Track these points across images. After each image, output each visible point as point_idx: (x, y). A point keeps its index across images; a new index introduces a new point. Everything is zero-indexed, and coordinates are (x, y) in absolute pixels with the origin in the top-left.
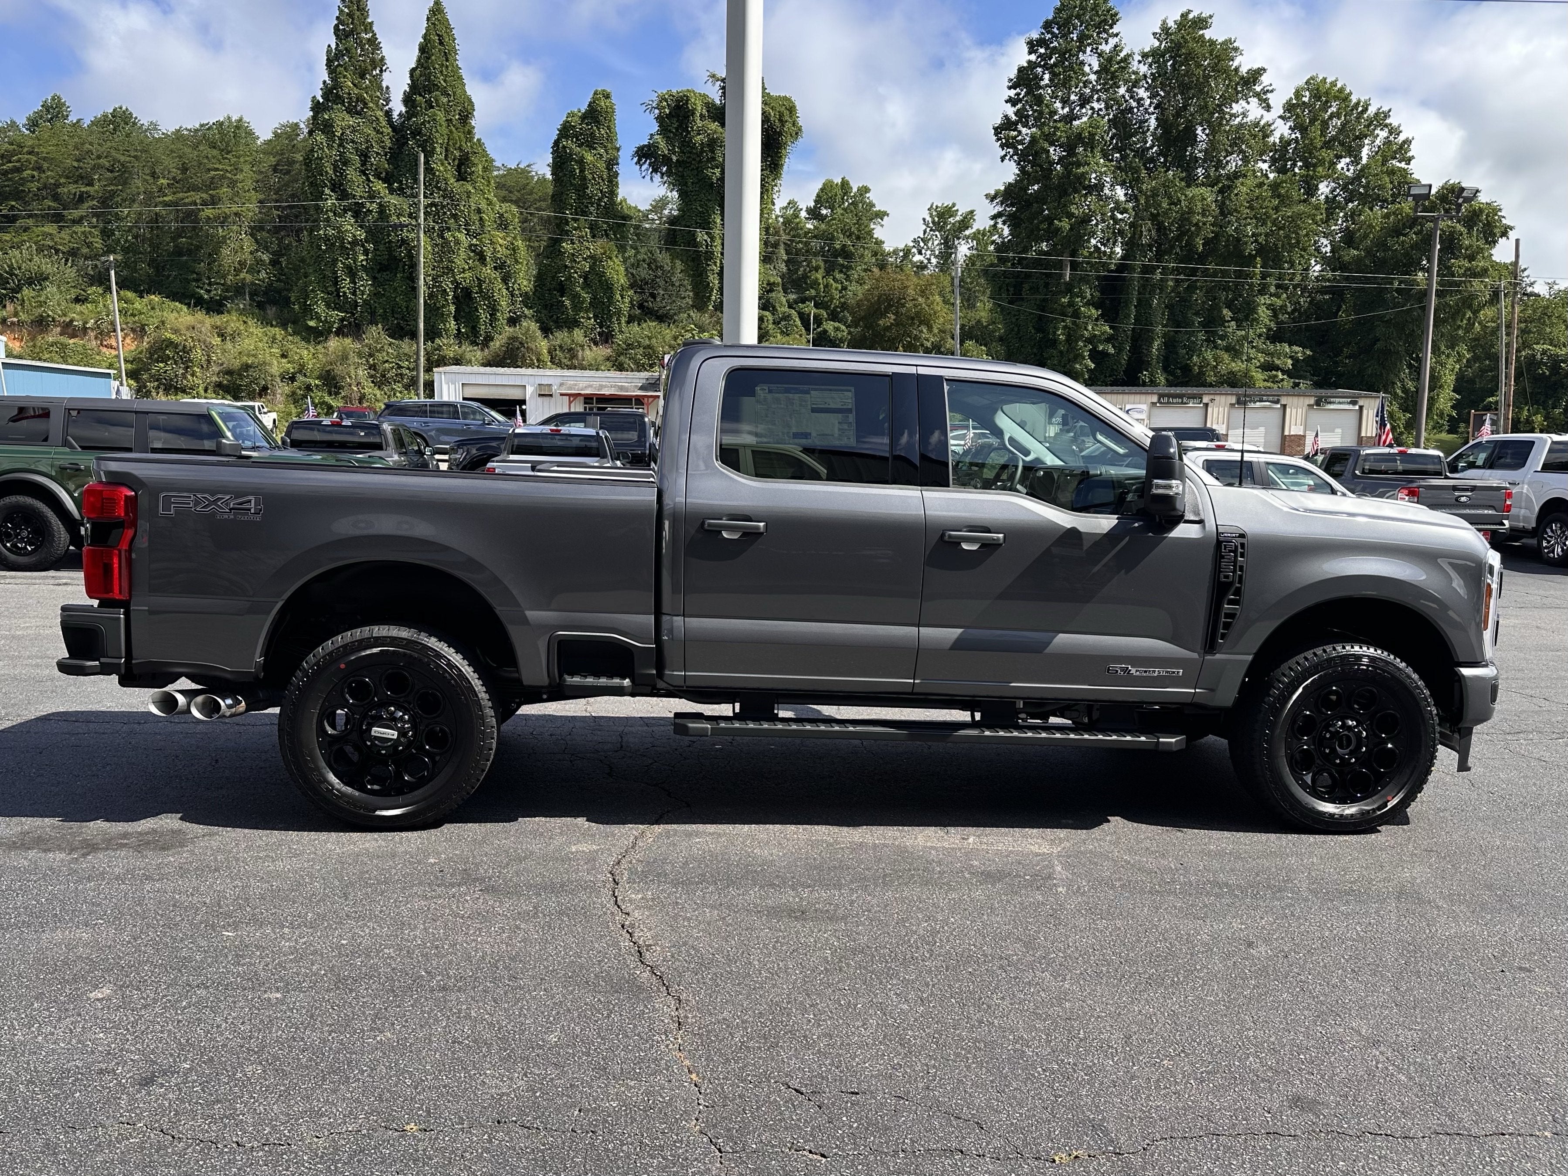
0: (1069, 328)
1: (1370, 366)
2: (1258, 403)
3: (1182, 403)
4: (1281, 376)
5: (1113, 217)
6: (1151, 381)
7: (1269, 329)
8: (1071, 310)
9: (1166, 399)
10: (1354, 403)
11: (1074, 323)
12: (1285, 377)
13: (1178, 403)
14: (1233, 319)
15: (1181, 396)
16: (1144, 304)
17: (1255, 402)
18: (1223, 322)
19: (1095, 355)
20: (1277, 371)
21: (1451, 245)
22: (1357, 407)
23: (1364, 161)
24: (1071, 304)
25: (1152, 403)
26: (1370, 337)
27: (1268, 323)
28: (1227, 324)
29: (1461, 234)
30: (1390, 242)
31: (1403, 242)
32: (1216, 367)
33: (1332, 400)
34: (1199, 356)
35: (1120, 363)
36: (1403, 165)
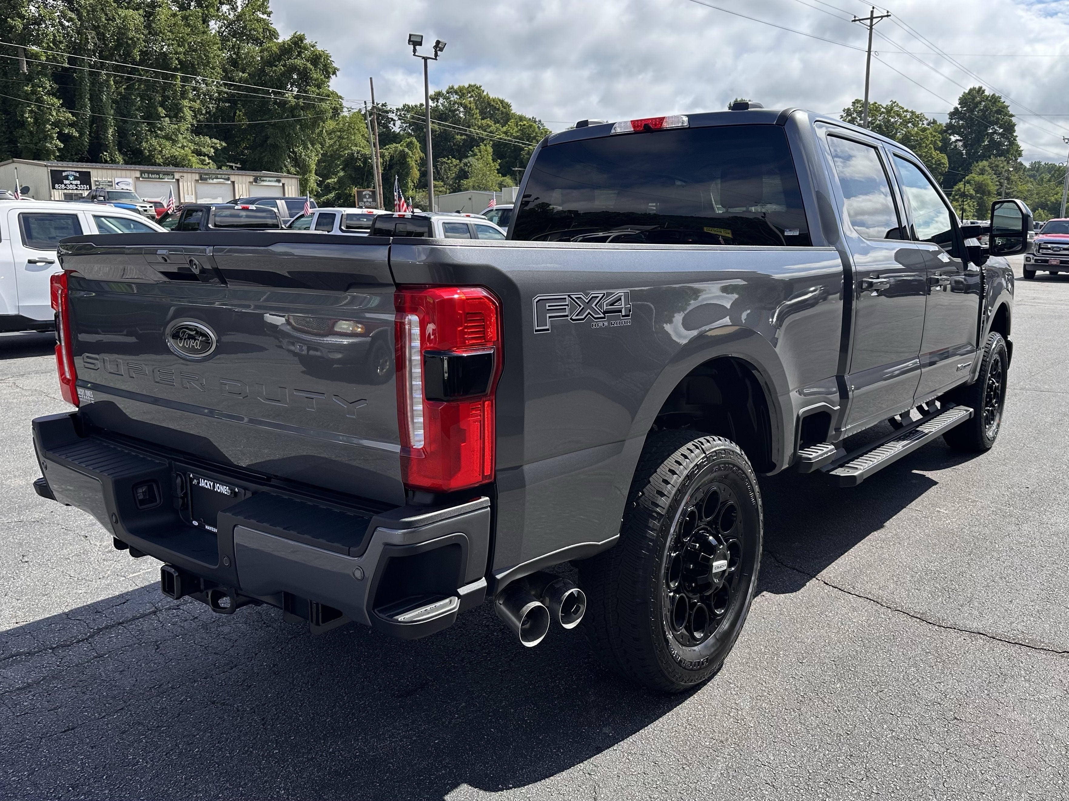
0: (35, 113)
1: (265, 156)
2: (215, 180)
3: (159, 178)
4: (208, 161)
5: (61, 24)
6: (111, 160)
7: (193, 125)
8: (34, 97)
9: (146, 175)
10: (279, 181)
11: (39, 108)
12: (210, 161)
13: (156, 178)
14: (166, 116)
15: (158, 173)
16: (95, 98)
17: (213, 179)
18: (159, 117)
19: (62, 137)
20: (204, 156)
21: (305, 77)
22: (281, 185)
23: (239, 10)
24: (34, 92)
25: (137, 178)
26: (263, 135)
27: (191, 121)
28: (162, 119)
29: (311, 70)
30: (267, 69)
31: (275, 70)
32: (161, 151)
33: (265, 179)
34: (146, 142)
35: (83, 145)
36: (265, 17)
